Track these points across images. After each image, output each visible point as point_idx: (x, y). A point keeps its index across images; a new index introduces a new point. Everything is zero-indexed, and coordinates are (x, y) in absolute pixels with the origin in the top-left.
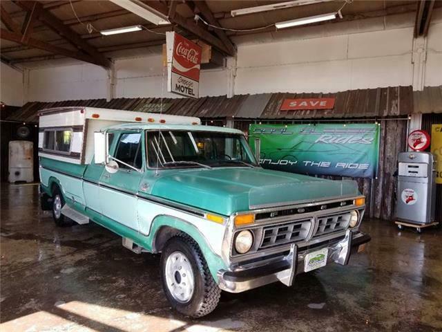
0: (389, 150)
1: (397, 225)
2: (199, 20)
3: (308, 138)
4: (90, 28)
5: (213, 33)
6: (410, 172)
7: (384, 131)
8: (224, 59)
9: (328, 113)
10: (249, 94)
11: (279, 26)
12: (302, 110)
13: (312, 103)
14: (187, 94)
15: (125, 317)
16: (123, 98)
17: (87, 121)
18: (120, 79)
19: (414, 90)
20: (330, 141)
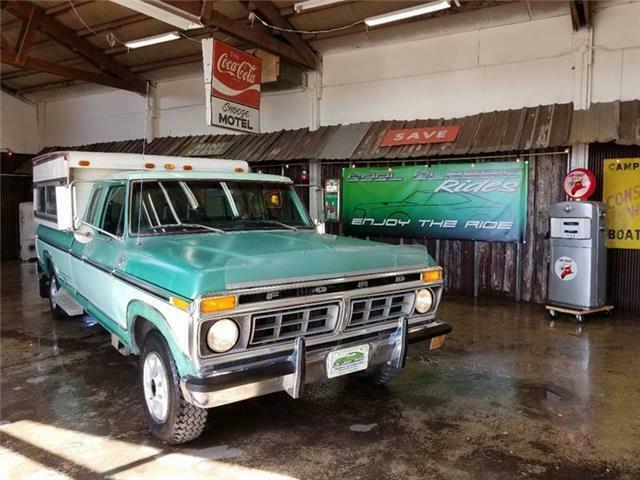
0: (542, 200)
1: (548, 311)
2: (256, 21)
3: (425, 186)
4: (111, 39)
5: (280, 37)
6: (566, 231)
7: (533, 173)
8: (304, 75)
9: (448, 147)
10: (340, 125)
11: (371, 22)
12: (410, 145)
13: (426, 134)
14: (240, 128)
15: (81, 444)
16: (169, 137)
17: (72, 170)
18: (165, 110)
19: (575, 109)
20: (456, 190)
